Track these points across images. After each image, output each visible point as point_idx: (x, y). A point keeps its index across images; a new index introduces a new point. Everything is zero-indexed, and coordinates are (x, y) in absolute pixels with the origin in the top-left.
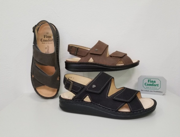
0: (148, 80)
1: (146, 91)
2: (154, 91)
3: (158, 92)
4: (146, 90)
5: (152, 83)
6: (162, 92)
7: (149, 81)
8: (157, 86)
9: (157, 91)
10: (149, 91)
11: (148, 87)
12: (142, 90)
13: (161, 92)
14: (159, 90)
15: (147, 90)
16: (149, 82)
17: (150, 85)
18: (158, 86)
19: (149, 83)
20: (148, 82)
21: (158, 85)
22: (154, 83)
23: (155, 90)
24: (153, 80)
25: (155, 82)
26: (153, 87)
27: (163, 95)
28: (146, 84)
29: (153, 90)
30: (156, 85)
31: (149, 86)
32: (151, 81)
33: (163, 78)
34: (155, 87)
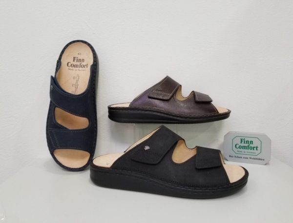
0: (241, 139)
1: (238, 157)
2: (250, 158)
3: (256, 159)
4: (237, 155)
5: (247, 145)
6: (264, 160)
7: (241, 141)
8: (255, 149)
9: (255, 157)
10: (241, 157)
11: (241, 152)
12: (230, 156)
13: (261, 160)
14: (258, 157)
15: (240, 156)
16: (243, 142)
17: (244, 147)
18: (257, 150)
19: (243, 145)
20: (241, 143)
21: (257, 147)
22: (251, 145)
23: (253, 157)
24: (250, 140)
25: (252, 142)
26: (249, 150)
27: (266, 164)
28: (238, 146)
29: (248, 156)
30: (254, 147)
31: (241, 150)
32: (246, 140)
33: (265, 136)
34: (252, 151)
